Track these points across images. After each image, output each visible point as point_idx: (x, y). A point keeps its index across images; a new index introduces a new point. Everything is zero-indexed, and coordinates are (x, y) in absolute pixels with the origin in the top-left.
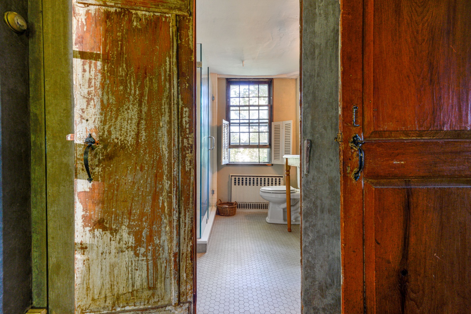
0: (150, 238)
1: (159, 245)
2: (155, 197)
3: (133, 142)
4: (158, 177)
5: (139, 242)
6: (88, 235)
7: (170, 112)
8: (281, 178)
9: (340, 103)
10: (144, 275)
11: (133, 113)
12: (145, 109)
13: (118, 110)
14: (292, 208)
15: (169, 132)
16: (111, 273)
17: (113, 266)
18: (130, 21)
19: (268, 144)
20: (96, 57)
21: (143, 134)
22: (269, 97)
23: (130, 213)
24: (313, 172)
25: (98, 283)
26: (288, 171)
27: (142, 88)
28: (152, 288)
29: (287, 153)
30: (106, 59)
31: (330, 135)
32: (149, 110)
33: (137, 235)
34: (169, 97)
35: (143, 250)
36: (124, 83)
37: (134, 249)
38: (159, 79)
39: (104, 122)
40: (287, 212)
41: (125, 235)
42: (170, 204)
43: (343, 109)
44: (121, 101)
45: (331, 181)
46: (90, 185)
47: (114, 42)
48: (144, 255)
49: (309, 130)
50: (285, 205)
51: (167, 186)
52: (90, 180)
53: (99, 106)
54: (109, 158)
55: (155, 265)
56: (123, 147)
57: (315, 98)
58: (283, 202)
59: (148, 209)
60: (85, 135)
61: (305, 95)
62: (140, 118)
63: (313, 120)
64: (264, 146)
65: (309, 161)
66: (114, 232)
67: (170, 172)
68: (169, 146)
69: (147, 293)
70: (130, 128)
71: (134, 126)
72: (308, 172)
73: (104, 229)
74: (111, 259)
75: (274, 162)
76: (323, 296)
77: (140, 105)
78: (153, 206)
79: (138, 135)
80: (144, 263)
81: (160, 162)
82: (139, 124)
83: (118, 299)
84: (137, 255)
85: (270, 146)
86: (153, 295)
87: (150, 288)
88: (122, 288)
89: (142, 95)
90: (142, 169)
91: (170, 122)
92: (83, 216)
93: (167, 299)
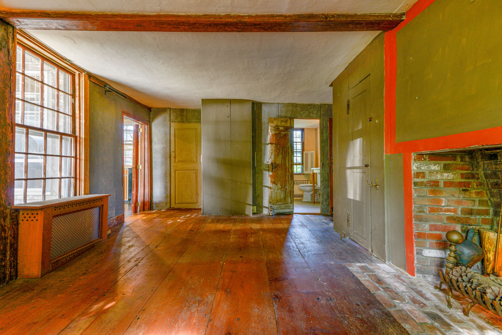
0: (284, 187)
1: (286, 189)
2: (285, 176)
3: (281, 163)
4: (286, 172)
5: (282, 188)
6: (272, 185)
7: (289, 156)
8: (309, 181)
9: (329, 155)
10: (283, 196)
11: (281, 156)
12: (283, 156)
13: (278, 156)
14: (315, 195)
15: (288, 161)
16: (276, 194)
17: (277, 193)
18: (280, 135)
19: (301, 163)
20: (273, 144)
21: (283, 161)
22: (302, 137)
23: (280, 180)
24: (323, 171)
25: (274, 197)
26: (313, 176)
27: (283, 150)
28: (285, 199)
29: (312, 167)
30: (275, 144)
31: (327, 162)
32: (284, 156)
33: (282, 186)
34: (288, 152)
35: (283, 190)
36: (279, 149)
37: (281, 189)
38: (286, 148)
39: (275, 159)
40: (313, 196)
41: (279, 186)
42: (289, 178)
43: (330, 156)
44: (278, 154)
45: (328, 173)
46: (272, 173)
47: (277, 140)
48: (283, 191)
49: (322, 160)
50: (312, 193)
51: (288, 174)
52: (272, 172)
53: (274, 155)
54: (276, 167)
55: (285, 193)
56: (279, 165)
57: (324, 152)
58: (311, 191)
59: (284, 180)
60: (271, 162)
61: (321, 152)
62: (282, 158)
63: (323, 158)
64: (299, 164)
65: (322, 168)
66: (277, 185)
67: (289, 171)
68: (288, 164)
69: (284, 200)
70: (280, 160)
71: (281, 160)
72: (322, 171)
73: (275, 184)
74: (276, 191)
75: (305, 172)
76: (326, 202)
77: (282, 155)
78: (285, 179)
79: (282, 161)
80: (283, 193)
81: (286, 168)
82: (282, 159)
83: (278, 201)
84: (282, 191)
85: (302, 164)
86: (285, 201)
87: (284, 199)
88: (278, 198)
89: (283, 152)
90: (283, 170)
91: (289, 159)
92: (271, 181)
93: (288, 202)
